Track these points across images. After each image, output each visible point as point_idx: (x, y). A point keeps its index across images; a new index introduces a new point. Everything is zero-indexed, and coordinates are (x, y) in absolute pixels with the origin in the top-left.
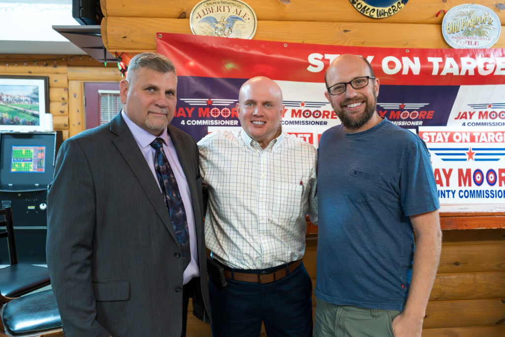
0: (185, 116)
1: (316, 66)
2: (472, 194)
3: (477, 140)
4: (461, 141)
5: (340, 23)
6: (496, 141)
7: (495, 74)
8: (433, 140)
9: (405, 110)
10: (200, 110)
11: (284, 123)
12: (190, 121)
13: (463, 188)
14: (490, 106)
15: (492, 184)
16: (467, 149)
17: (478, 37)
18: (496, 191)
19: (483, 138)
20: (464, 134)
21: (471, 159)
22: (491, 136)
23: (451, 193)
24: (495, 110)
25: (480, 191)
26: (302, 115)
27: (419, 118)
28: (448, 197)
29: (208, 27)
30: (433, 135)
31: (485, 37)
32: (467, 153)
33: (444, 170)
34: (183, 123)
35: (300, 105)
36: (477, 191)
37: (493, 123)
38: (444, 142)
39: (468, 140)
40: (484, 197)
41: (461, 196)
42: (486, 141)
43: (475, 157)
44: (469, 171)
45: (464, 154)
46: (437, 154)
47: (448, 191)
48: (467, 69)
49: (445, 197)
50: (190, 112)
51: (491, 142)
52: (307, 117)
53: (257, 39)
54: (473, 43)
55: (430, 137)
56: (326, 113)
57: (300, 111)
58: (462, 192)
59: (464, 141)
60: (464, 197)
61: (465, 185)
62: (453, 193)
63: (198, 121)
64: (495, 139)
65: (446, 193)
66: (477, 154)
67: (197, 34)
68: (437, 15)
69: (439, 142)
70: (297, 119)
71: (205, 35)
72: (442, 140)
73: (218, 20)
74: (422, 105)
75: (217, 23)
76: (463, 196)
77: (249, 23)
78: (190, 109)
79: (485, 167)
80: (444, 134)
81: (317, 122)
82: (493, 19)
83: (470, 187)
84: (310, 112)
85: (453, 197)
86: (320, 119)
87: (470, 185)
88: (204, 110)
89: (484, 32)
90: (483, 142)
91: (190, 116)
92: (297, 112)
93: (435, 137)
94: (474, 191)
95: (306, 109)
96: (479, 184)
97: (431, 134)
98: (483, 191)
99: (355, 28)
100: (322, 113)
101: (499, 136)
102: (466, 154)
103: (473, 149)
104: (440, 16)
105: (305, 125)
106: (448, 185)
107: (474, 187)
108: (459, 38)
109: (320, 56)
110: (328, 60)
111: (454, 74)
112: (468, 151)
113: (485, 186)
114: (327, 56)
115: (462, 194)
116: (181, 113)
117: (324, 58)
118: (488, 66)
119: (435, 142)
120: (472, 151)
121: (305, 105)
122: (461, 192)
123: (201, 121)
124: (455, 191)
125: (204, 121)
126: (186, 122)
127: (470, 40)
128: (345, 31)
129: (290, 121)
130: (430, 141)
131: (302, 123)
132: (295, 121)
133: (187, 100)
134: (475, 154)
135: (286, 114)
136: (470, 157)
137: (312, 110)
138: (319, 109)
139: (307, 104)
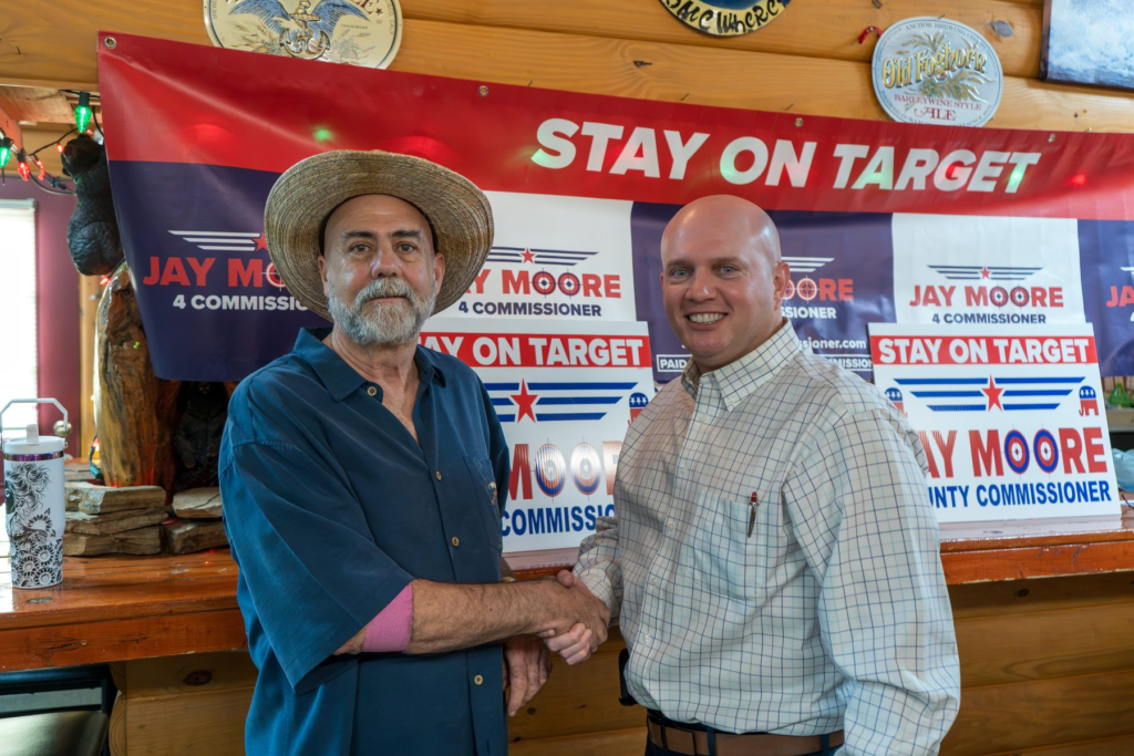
0: (185, 281)
1: (555, 153)
2: (1009, 494)
4: (969, 361)
5: (627, 42)
6: (1046, 361)
8: (904, 358)
10: (235, 265)
11: (483, 308)
12: (202, 298)
13: (986, 480)
15: (1048, 467)
16: (984, 381)
17: (953, 101)
18: (1059, 485)
19: (1017, 352)
20: (973, 343)
21: (995, 406)
22: (1034, 347)
23: (958, 494)
25: (1025, 486)
26: (531, 286)
28: (954, 505)
29: (259, 28)
30: (902, 344)
31: (969, 101)
32: (985, 390)
33: (937, 435)
34: (180, 302)
35: (522, 258)
36: (1018, 486)
38: (931, 362)
39: (984, 357)
40: (1034, 502)
41: (983, 500)
42: (1024, 359)
43: (1003, 400)
44: (993, 435)
45: (977, 394)
46: (918, 394)
47: (952, 489)
49: (945, 505)
50: (202, 271)
51: (1035, 362)
52: (545, 293)
53: (401, 68)
54: (943, 114)
55: (896, 349)
56: (592, 282)
57: (524, 275)
58: (985, 490)
59: (974, 359)
60: (989, 502)
61: (989, 473)
62: (965, 495)
63: (226, 298)
64: (1042, 355)
65: (948, 494)
66: (1008, 393)
67: (227, 45)
69: (919, 362)
70: (520, 298)
71: (249, 49)
72: (924, 358)
73: (290, 10)
75: (286, 16)
76: (986, 500)
77: (379, 22)
78: (201, 262)
79: (1029, 424)
80: (928, 342)
81: (573, 306)
83: (1000, 477)
85: (966, 505)
86: (579, 299)
87: (1000, 472)
88: (246, 266)
89: (966, 87)
90: (1018, 362)
91: (201, 281)
92: (516, 277)
93: (909, 350)
94: (1011, 487)
96: (1020, 468)
97: (898, 342)
98: (1032, 485)
99: (662, 58)
100: (581, 282)
101: (1050, 348)
102: (983, 392)
103: (999, 381)
105: (543, 315)
106: (949, 473)
107: (1010, 477)
108: (910, 101)
109: (569, 128)
110: (589, 139)
111: (881, 187)
112: (987, 386)
113: (1034, 474)
114: (589, 128)
115: (984, 495)
116: (175, 272)
117: (580, 131)
119: (908, 362)
120: (997, 386)
121: (534, 259)
122: (982, 491)
123: (236, 298)
124: (967, 488)
125: (244, 298)
126: (188, 301)
128: (639, 64)
129: (500, 305)
130: (898, 361)
131: (533, 310)
132: (516, 305)
133: (191, 236)
134: (1003, 392)
135: (486, 285)
136: (994, 400)
137: (556, 271)
138: (571, 270)
139: (538, 256)
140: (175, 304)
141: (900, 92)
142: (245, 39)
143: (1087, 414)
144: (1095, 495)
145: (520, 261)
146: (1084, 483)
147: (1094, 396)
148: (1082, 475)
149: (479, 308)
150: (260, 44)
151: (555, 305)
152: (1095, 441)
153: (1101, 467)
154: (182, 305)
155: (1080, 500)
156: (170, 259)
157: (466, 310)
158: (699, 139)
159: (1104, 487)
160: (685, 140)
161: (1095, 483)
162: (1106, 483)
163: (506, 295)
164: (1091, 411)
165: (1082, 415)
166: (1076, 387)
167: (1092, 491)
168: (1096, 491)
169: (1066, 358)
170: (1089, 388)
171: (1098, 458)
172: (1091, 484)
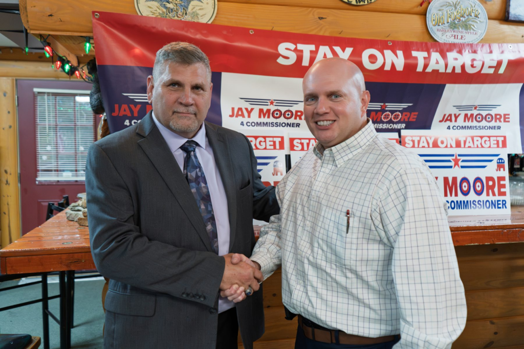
0: (129, 115)
1: (287, 58)
2: (459, 205)
3: (462, 145)
4: (446, 147)
5: (315, 9)
6: (482, 147)
7: (482, 72)
8: (416, 145)
9: (387, 111)
10: (149, 108)
11: (250, 124)
12: (136, 121)
13: (449, 198)
14: (475, 108)
15: (479, 193)
16: (453, 155)
17: (464, 31)
18: (483, 201)
19: (469, 142)
20: (449, 139)
21: (457, 166)
22: (477, 141)
24: (481, 112)
25: (467, 201)
27: (402, 120)
29: (157, 7)
30: (416, 139)
31: (472, 31)
32: (453, 160)
35: (269, 104)
36: (464, 201)
37: (479, 127)
38: (429, 147)
39: (454, 145)
40: (471, 208)
42: (472, 146)
43: (461, 164)
44: (455, 179)
45: (449, 161)
48: (454, 65)
50: (136, 110)
51: (478, 147)
53: (218, 23)
54: (460, 37)
55: (413, 141)
56: (299, 114)
58: (449, 203)
59: (449, 146)
60: (450, 208)
61: (451, 195)
64: (481, 144)
66: (463, 161)
68: (421, 5)
69: (423, 147)
70: (266, 120)
72: (426, 145)
74: (405, 105)
75: (168, 2)
77: (207, 3)
78: (135, 106)
79: (471, 174)
80: (428, 138)
81: (288, 124)
82: (480, 11)
83: (456, 197)
84: (280, 111)
86: (292, 121)
87: (456, 195)
89: (470, 25)
90: (469, 147)
91: (136, 114)
92: (265, 111)
93: (419, 142)
94: (461, 201)
95: (276, 108)
96: (466, 193)
97: (414, 138)
98: (470, 201)
99: (331, 15)
100: (294, 114)
101: (485, 141)
102: (452, 160)
103: (459, 155)
104: (424, 6)
105: (274, 127)
107: (461, 197)
108: (444, 31)
109: (292, 46)
110: (302, 51)
111: (440, 71)
112: (454, 158)
113: (472, 196)
114: (300, 47)
116: (125, 110)
117: (296, 48)
118: (475, 63)
119: (418, 147)
120: (458, 158)
121: (274, 104)
126: (130, 122)
127: (456, 34)
128: (321, 18)
129: (257, 123)
130: (413, 146)
131: (271, 125)
132: (264, 123)
133: (132, 96)
134: (461, 160)
135: (252, 114)
136: (456, 164)
137: (283, 109)
138: (290, 109)
139: (277, 103)
140: (125, 124)
141: (439, 28)
142: (152, 12)
143: (500, 170)
144: (499, 206)
145: (268, 105)
146: (495, 201)
147: (504, 162)
148: (494, 197)
149: (248, 124)
150: (158, 14)
151: (280, 123)
152: (502, 182)
153: (504, 194)
154: (128, 124)
155: (492, 208)
156: (123, 105)
157: (243, 125)
158: (349, 50)
159: (504, 202)
160: (343, 50)
161: (500, 201)
162: (505, 201)
163: (260, 119)
164: (502, 169)
165: (497, 171)
166: (495, 159)
167: (498, 204)
168: (500, 204)
169: (492, 146)
170: (502, 159)
171: (502, 190)
172: (498, 201)
